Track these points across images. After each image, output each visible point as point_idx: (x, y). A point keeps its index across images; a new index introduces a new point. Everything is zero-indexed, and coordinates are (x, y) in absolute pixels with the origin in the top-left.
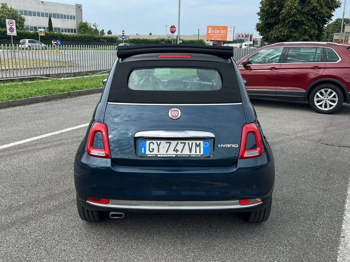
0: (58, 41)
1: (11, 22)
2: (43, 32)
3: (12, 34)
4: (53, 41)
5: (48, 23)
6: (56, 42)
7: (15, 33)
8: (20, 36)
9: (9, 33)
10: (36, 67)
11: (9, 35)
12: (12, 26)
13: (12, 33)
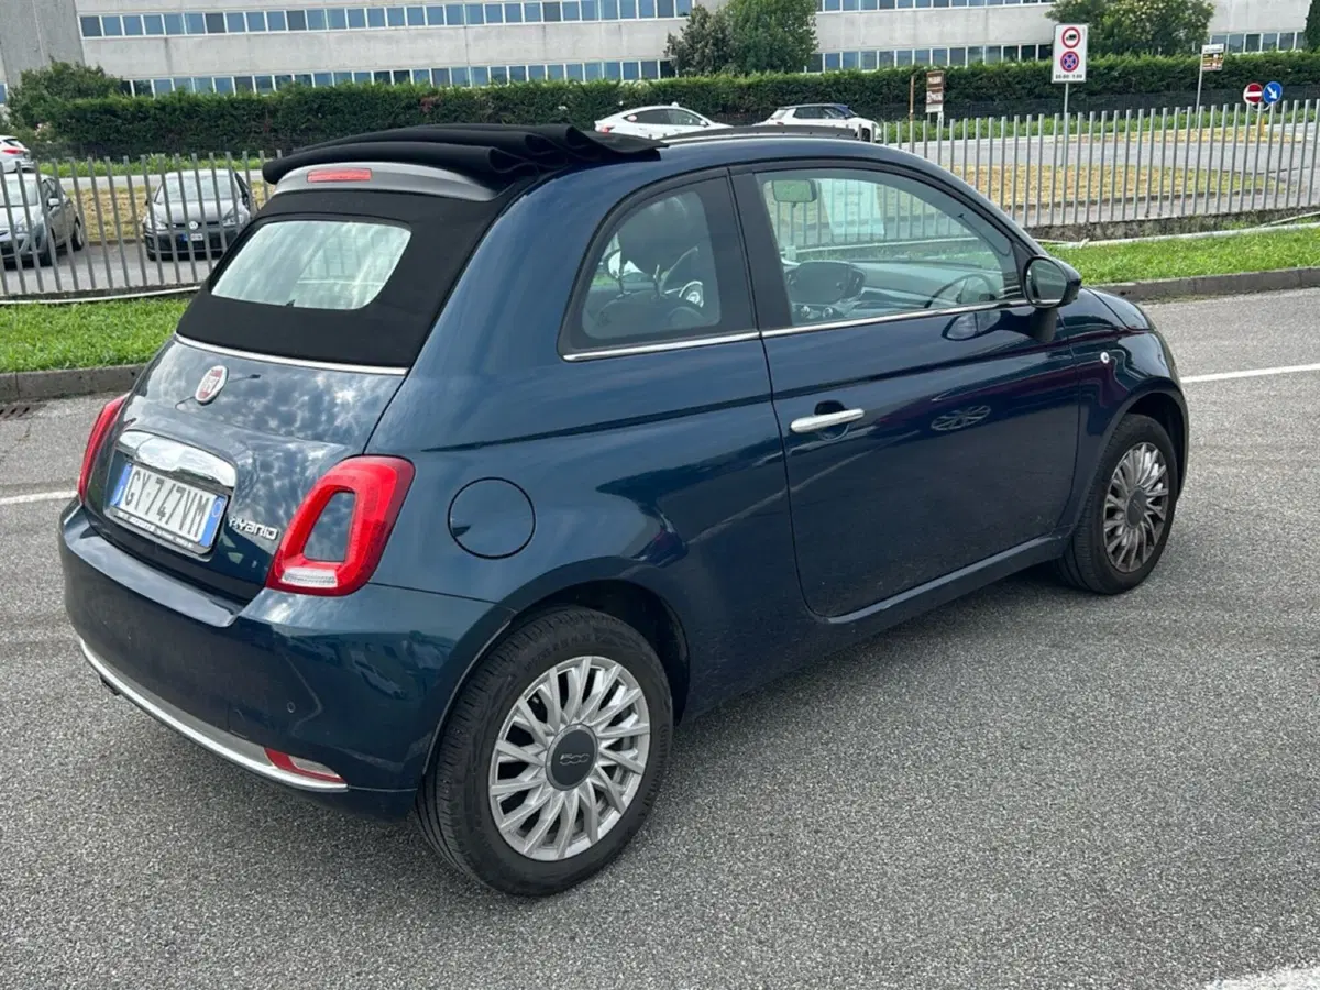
0: (1270, 90)
1: (1073, 33)
2: (1216, 56)
3: (1068, 76)
4: (1247, 89)
5: (1307, 14)
6: (1258, 94)
7: (1079, 74)
8: (1161, 80)
9: (1059, 74)
10: (1182, 193)
11: (1059, 80)
12: (1074, 46)
13: (1071, 74)
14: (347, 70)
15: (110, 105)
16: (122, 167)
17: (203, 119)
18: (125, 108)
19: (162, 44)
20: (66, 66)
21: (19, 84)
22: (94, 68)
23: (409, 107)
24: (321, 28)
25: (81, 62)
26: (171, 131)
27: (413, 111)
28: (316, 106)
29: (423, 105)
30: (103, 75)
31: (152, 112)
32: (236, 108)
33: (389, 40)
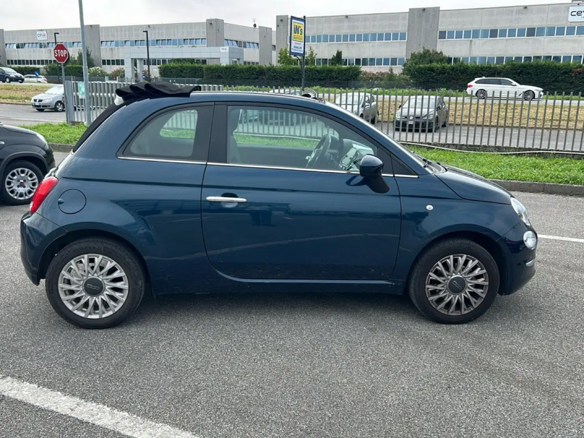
14: (550, 55)
15: (432, 67)
16: (428, 92)
17: (468, 74)
18: (437, 69)
19: (469, 42)
20: (428, 51)
21: (410, 58)
22: (439, 52)
23: (565, 73)
24: (543, 36)
25: (435, 50)
26: (454, 79)
27: (567, 75)
28: (519, 71)
29: (573, 72)
30: (442, 55)
31: (448, 70)
32: (484, 71)
33: (575, 41)
